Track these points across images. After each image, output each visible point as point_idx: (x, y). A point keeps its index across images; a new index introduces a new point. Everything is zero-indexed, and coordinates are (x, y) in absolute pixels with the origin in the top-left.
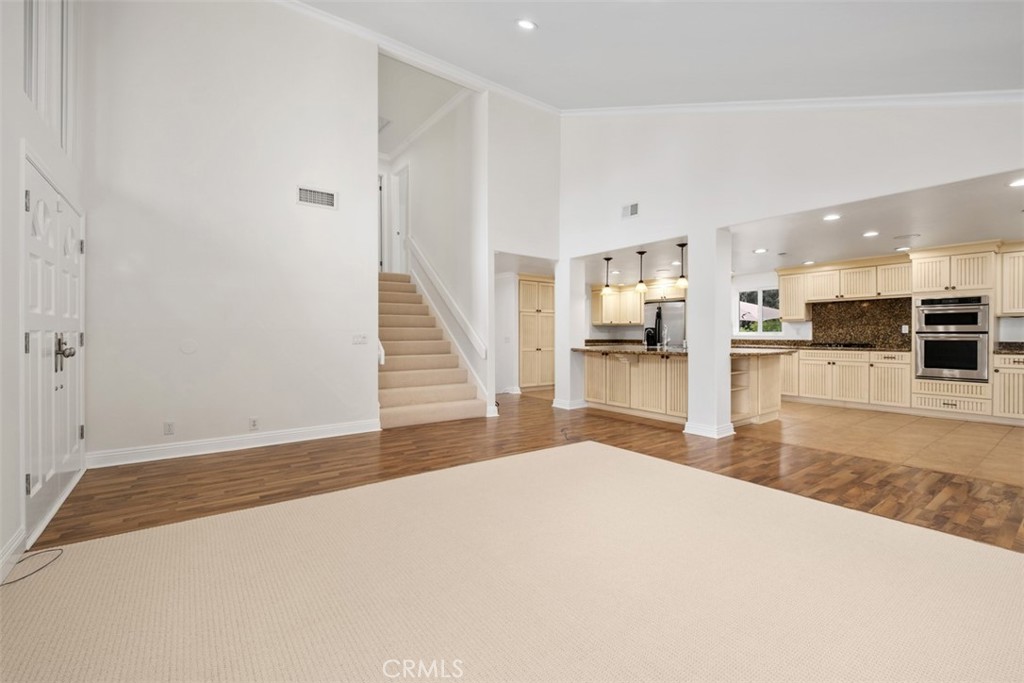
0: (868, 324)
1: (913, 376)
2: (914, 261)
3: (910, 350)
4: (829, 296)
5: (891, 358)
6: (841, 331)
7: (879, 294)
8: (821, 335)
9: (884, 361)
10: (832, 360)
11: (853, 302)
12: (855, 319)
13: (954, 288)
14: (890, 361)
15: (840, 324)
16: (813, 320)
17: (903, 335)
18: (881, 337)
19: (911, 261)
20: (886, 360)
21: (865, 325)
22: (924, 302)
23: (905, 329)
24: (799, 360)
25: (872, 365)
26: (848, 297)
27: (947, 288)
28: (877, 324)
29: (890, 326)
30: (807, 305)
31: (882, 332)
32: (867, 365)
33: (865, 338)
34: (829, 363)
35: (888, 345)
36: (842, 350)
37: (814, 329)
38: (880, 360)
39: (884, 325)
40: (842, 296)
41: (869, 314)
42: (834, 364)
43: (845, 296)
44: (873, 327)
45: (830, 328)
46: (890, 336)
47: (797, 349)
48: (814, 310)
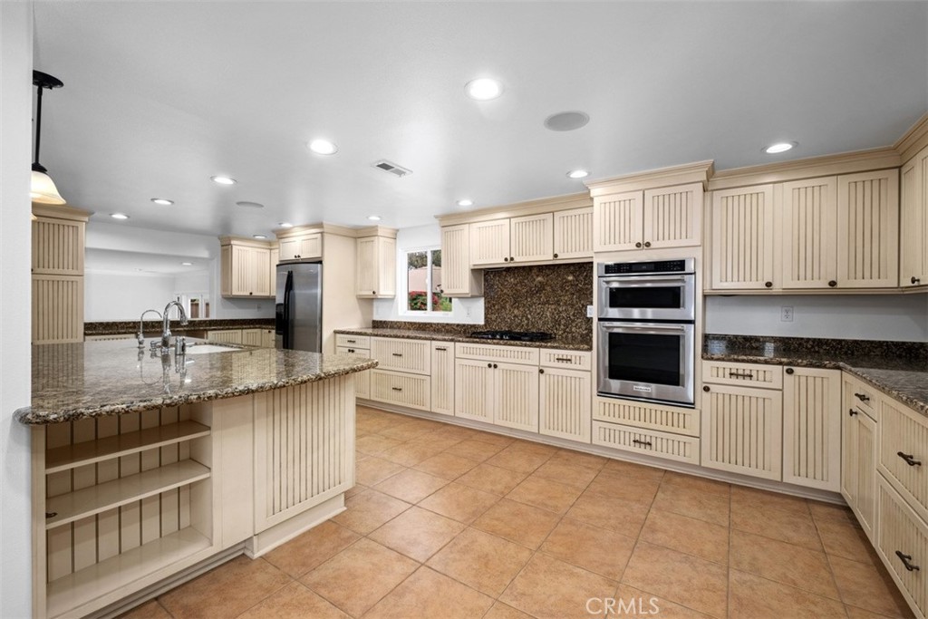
0: (548, 302)
1: (595, 392)
2: (595, 199)
3: (590, 349)
4: (496, 259)
5: (567, 360)
6: (516, 312)
7: (556, 256)
8: (494, 317)
9: (556, 363)
10: (493, 359)
11: (531, 268)
12: (532, 295)
13: (648, 245)
14: (563, 364)
15: (516, 302)
16: (486, 295)
18: (563, 322)
19: (592, 199)
20: (559, 364)
21: (544, 304)
22: (609, 269)
24: (455, 357)
25: (541, 371)
26: (521, 259)
27: (638, 245)
28: (558, 303)
29: (572, 305)
30: (474, 271)
31: (564, 315)
32: (537, 369)
33: (544, 323)
34: (490, 366)
35: (570, 335)
36: (505, 344)
37: (486, 308)
38: (552, 364)
39: (565, 304)
40: (512, 259)
41: (548, 288)
42: (495, 366)
43: (516, 260)
44: (553, 307)
45: (504, 308)
46: (573, 321)
47: (452, 340)
48: (486, 280)
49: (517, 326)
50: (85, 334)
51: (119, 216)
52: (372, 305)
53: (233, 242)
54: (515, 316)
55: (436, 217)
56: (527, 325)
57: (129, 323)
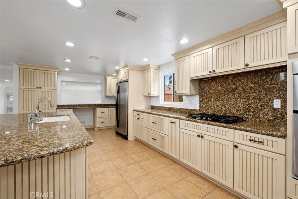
0: (240, 97)
1: (290, 174)
2: (288, 9)
4: (205, 73)
5: (259, 142)
6: (218, 103)
7: (247, 65)
8: (204, 106)
9: (249, 143)
10: (201, 132)
11: (228, 76)
12: (228, 93)
14: (256, 145)
15: (218, 98)
16: (200, 94)
17: (275, 109)
18: (252, 110)
19: (285, 10)
20: (252, 144)
21: (237, 98)
23: (277, 104)
24: (179, 128)
25: (236, 147)
26: (220, 71)
28: (248, 98)
29: (260, 99)
30: (192, 81)
31: (253, 105)
32: (231, 145)
33: (237, 111)
34: (198, 136)
35: (258, 120)
36: (208, 124)
37: (200, 101)
38: (244, 142)
39: (254, 98)
40: (214, 71)
41: (240, 89)
42: (202, 137)
43: (217, 71)
44: (244, 100)
45: (210, 101)
46: (261, 110)
47: (178, 118)
48: (200, 86)
49: (219, 111)
50: (57, 109)
51: (67, 69)
52: (150, 100)
53: (107, 77)
54: (217, 106)
55: (173, 55)
56: (225, 111)
57: (75, 105)
